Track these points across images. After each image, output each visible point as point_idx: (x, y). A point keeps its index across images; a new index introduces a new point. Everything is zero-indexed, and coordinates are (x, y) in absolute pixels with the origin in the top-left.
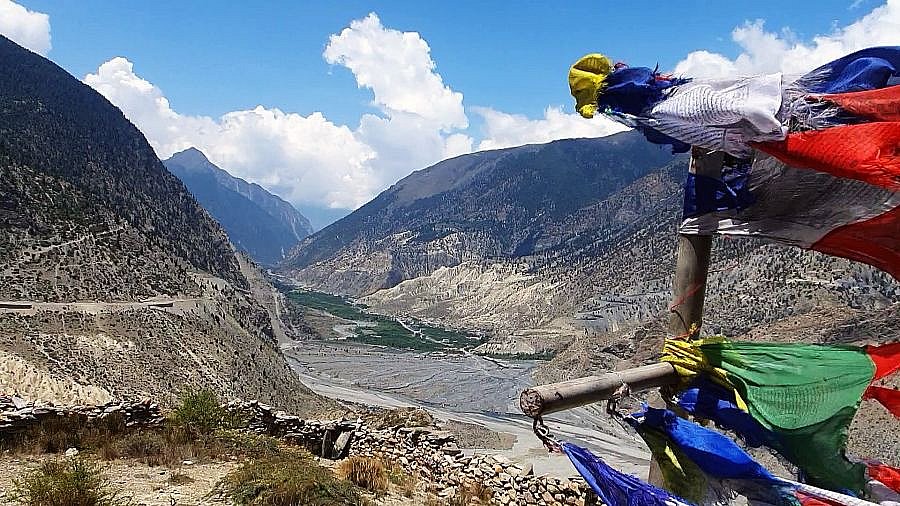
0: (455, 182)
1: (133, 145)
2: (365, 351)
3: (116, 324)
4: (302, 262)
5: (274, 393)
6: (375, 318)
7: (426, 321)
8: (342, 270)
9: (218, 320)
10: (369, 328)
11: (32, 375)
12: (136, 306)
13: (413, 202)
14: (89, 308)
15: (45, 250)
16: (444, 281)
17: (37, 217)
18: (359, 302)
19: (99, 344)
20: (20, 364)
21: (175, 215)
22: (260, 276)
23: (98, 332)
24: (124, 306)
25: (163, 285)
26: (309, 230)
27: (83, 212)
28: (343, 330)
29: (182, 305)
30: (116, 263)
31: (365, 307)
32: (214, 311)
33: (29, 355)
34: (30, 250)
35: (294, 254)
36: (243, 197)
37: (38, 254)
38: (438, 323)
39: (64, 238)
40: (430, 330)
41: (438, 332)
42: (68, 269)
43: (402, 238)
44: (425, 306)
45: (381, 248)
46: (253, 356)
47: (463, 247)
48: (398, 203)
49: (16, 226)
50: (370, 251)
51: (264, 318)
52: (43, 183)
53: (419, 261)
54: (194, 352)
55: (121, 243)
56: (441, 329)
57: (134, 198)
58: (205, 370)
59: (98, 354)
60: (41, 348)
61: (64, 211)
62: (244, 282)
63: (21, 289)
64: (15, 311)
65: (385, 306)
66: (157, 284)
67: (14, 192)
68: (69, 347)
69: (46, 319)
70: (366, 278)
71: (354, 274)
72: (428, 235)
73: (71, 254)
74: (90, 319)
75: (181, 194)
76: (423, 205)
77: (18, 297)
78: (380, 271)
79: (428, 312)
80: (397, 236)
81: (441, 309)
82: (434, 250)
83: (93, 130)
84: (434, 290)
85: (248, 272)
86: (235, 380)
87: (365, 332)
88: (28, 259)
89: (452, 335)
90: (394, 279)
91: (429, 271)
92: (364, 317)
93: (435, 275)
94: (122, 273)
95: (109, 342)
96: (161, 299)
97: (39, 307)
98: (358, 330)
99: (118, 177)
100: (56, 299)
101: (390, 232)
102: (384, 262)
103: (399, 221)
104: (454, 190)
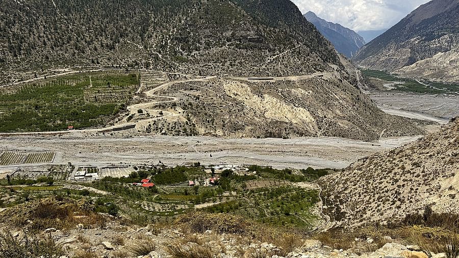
0: (446, 7)
1: (294, 12)
2: (403, 95)
3: (304, 84)
4: (362, 57)
5: (371, 111)
6: (404, 80)
7: (432, 80)
8: (383, 59)
9: (341, 81)
10: (401, 85)
11: (279, 104)
12: (310, 77)
13: (421, 21)
14: (293, 78)
15: (274, 57)
16: (440, 60)
17: (270, 45)
18: (393, 73)
19: (299, 92)
20: (275, 100)
21: (312, 40)
22: (349, 63)
23: (298, 88)
24: (306, 77)
25: (318, 68)
26: (363, 43)
27: (285, 41)
28: (388, 86)
29: (326, 75)
30: (300, 60)
31: (397, 75)
32: (339, 77)
33: (277, 97)
34: (269, 58)
35: (358, 53)
36: (332, 30)
37: (272, 59)
38: (439, 80)
39: (280, 52)
40: (435, 84)
41: (440, 85)
42: (283, 64)
43: (415, 40)
44: (431, 72)
45: (403, 46)
46: (358, 96)
47: (452, 41)
48: (412, 23)
49: (263, 49)
50: (397, 49)
51: (355, 81)
52: (270, 31)
53: (425, 51)
54: (335, 94)
55: (301, 52)
56: (441, 83)
57: (297, 35)
58: (341, 101)
59: (300, 96)
60: (280, 94)
61: (278, 41)
62: (342, 66)
63: (269, 72)
64: (268, 81)
65: (408, 74)
66: (317, 68)
67: (261, 36)
68: (289, 93)
69: (279, 83)
70: (397, 62)
71: (389, 60)
72: (430, 37)
73: (283, 58)
74: (294, 82)
75: (314, 30)
76: (426, 22)
77: (268, 76)
78: (403, 57)
79: (433, 76)
80: (412, 40)
81: (441, 73)
82: (434, 44)
83: (279, 8)
84: (435, 64)
85: (344, 62)
86: (354, 105)
87: (400, 86)
88: (269, 61)
89: (447, 86)
90: (412, 61)
91: (431, 55)
92: (397, 80)
93: (435, 57)
94: (302, 64)
95: (303, 91)
96: (318, 74)
97: (276, 79)
98: (396, 85)
99: (290, 26)
100: (281, 76)
101: (408, 38)
102: (406, 53)
103: (413, 32)
104: (446, 12)
